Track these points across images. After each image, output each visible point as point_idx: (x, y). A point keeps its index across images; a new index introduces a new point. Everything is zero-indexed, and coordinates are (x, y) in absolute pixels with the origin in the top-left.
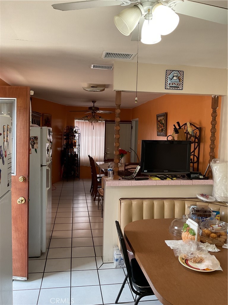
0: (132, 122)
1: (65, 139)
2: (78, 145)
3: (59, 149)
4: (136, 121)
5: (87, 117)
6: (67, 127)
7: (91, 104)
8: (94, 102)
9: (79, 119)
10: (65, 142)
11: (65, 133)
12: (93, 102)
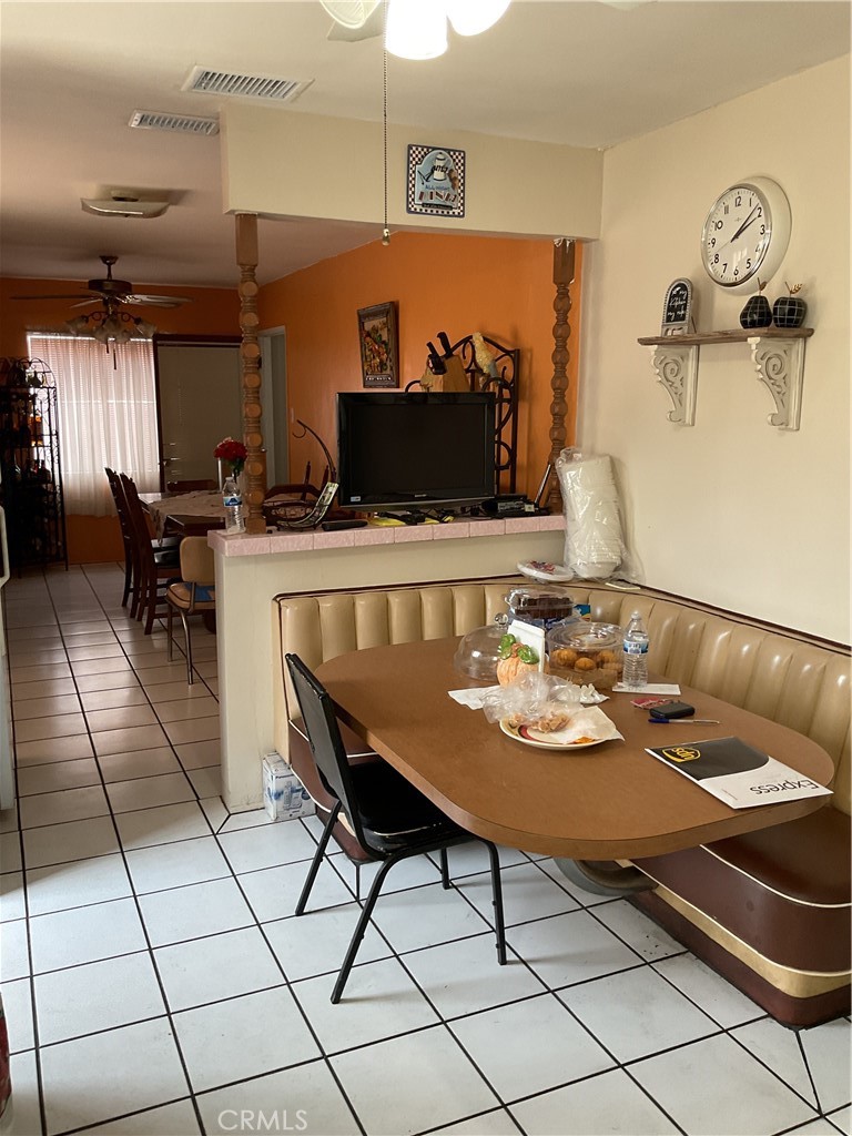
0: (260, 339)
2: (51, 435)
4: (274, 338)
5: (87, 321)
7: (98, 270)
8: (109, 259)
9: (43, 331)
12: (105, 262)
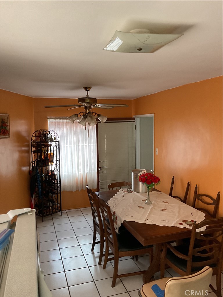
0: (136, 118)
1: (34, 152)
2: (57, 161)
3: (25, 169)
4: (140, 118)
6: (36, 132)
9: (54, 119)
10: (34, 157)
11: (34, 141)
12: (86, 90)
